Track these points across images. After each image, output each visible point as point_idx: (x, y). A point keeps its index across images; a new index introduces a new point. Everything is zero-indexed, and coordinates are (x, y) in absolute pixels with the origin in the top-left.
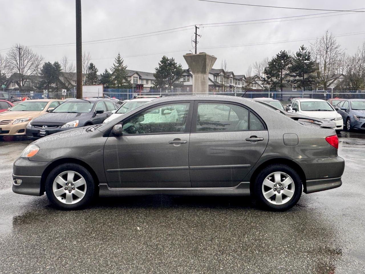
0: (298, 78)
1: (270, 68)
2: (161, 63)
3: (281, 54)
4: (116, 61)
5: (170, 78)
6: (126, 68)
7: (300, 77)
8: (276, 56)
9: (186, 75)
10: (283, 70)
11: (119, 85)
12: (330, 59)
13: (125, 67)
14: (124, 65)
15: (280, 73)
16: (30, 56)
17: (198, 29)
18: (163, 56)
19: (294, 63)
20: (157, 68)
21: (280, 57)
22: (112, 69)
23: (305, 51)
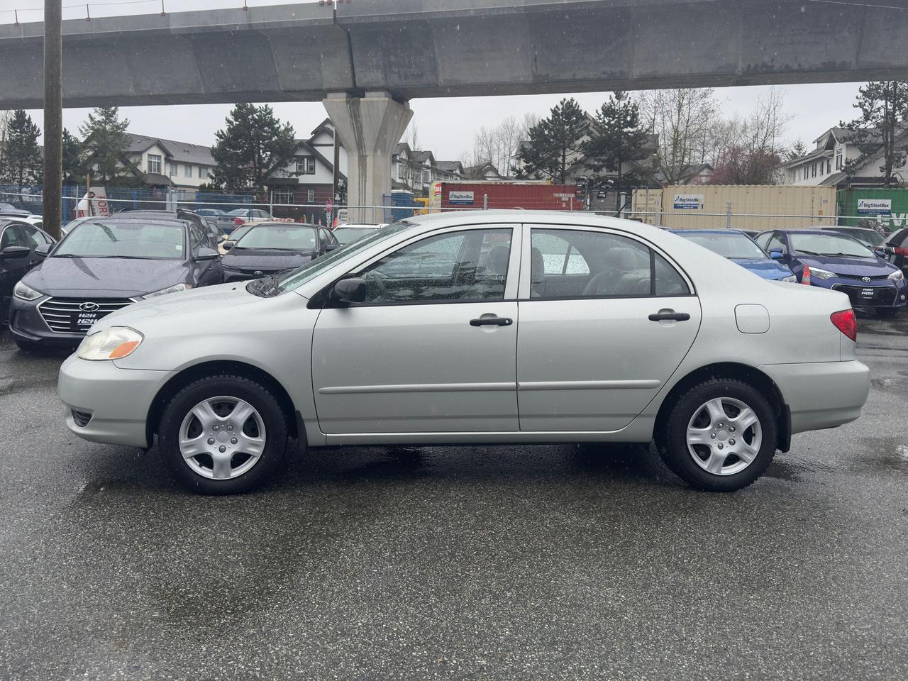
0: (604, 172)
1: (534, 144)
2: (233, 120)
3: (562, 109)
6: (126, 126)
7: (611, 171)
8: (551, 114)
9: (306, 157)
10: (568, 152)
11: (104, 177)
13: (122, 124)
15: (560, 159)
19: (596, 133)
20: (221, 133)
21: (561, 117)
22: (83, 130)
23: (624, 102)
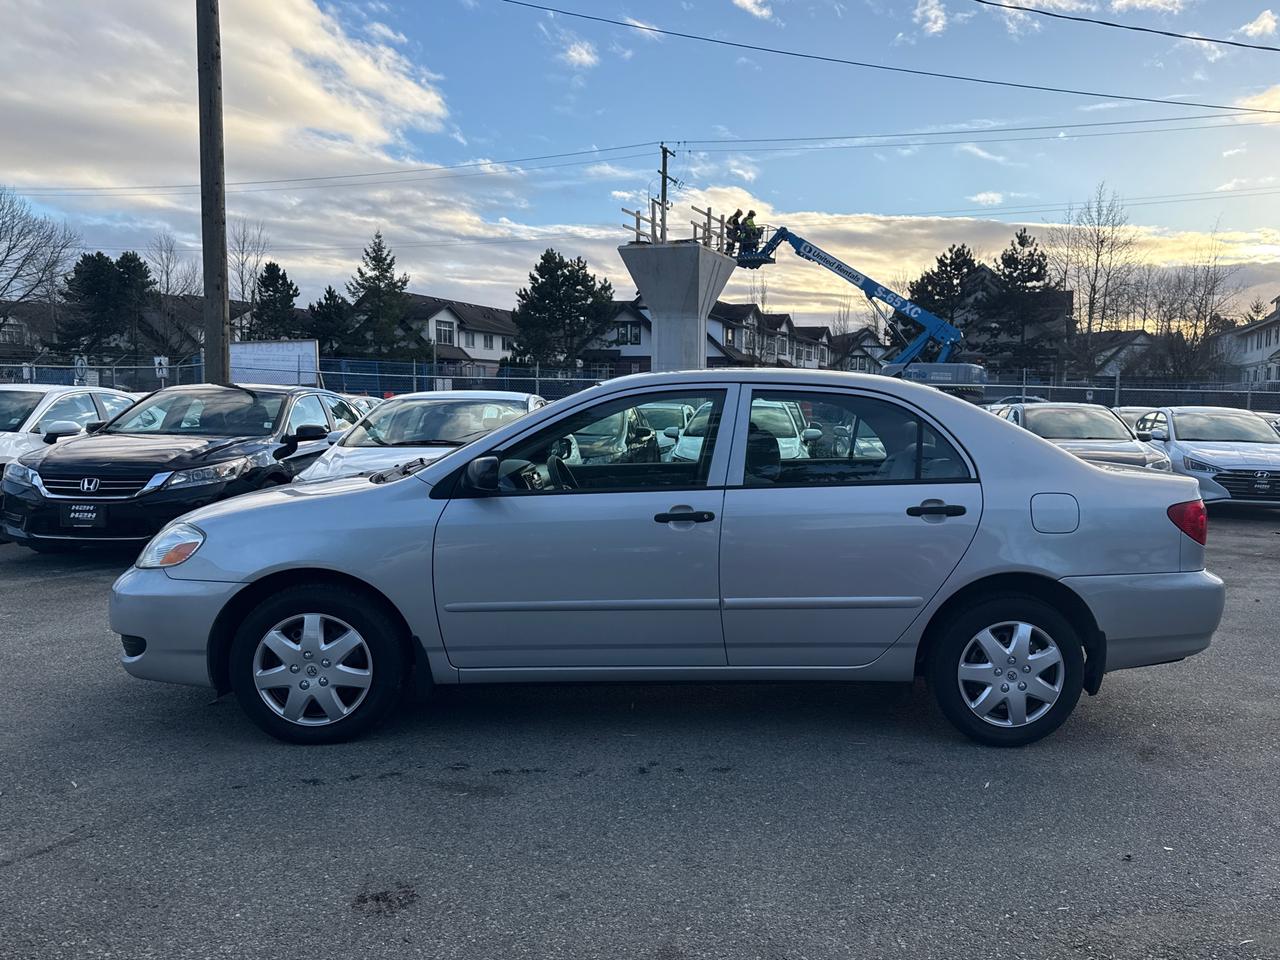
0: (1003, 338)
2: (538, 276)
3: (951, 257)
4: (368, 259)
5: (571, 331)
6: (405, 283)
7: (1012, 336)
8: (937, 264)
9: (627, 322)
11: (380, 348)
12: (1108, 280)
13: (400, 281)
14: (397, 274)
16: (20, 226)
17: (670, 157)
18: (547, 251)
19: (993, 288)
20: (523, 292)
21: (949, 269)
22: (351, 288)
23: (1029, 249)
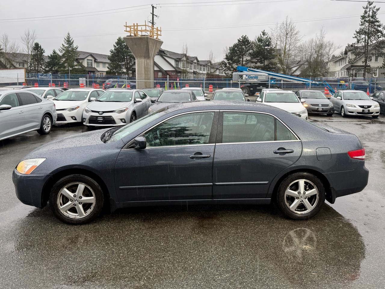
0: (259, 64)
1: (231, 53)
2: (116, 46)
3: (242, 39)
4: (65, 41)
5: (127, 62)
6: (77, 49)
7: (261, 64)
8: (238, 41)
10: (244, 56)
12: (290, 46)
13: (75, 48)
14: (75, 45)
17: (155, 9)
18: (119, 38)
19: (255, 48)
20: (112, 51)
21: (241, 43)
22: (60, 50)
23: (266, 36)
